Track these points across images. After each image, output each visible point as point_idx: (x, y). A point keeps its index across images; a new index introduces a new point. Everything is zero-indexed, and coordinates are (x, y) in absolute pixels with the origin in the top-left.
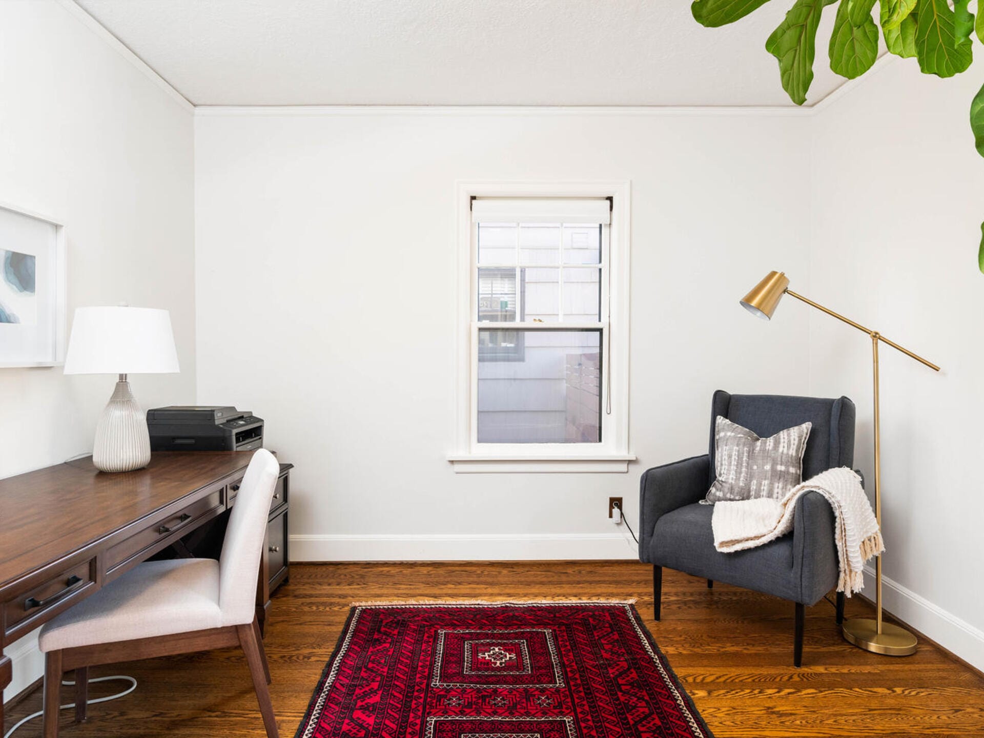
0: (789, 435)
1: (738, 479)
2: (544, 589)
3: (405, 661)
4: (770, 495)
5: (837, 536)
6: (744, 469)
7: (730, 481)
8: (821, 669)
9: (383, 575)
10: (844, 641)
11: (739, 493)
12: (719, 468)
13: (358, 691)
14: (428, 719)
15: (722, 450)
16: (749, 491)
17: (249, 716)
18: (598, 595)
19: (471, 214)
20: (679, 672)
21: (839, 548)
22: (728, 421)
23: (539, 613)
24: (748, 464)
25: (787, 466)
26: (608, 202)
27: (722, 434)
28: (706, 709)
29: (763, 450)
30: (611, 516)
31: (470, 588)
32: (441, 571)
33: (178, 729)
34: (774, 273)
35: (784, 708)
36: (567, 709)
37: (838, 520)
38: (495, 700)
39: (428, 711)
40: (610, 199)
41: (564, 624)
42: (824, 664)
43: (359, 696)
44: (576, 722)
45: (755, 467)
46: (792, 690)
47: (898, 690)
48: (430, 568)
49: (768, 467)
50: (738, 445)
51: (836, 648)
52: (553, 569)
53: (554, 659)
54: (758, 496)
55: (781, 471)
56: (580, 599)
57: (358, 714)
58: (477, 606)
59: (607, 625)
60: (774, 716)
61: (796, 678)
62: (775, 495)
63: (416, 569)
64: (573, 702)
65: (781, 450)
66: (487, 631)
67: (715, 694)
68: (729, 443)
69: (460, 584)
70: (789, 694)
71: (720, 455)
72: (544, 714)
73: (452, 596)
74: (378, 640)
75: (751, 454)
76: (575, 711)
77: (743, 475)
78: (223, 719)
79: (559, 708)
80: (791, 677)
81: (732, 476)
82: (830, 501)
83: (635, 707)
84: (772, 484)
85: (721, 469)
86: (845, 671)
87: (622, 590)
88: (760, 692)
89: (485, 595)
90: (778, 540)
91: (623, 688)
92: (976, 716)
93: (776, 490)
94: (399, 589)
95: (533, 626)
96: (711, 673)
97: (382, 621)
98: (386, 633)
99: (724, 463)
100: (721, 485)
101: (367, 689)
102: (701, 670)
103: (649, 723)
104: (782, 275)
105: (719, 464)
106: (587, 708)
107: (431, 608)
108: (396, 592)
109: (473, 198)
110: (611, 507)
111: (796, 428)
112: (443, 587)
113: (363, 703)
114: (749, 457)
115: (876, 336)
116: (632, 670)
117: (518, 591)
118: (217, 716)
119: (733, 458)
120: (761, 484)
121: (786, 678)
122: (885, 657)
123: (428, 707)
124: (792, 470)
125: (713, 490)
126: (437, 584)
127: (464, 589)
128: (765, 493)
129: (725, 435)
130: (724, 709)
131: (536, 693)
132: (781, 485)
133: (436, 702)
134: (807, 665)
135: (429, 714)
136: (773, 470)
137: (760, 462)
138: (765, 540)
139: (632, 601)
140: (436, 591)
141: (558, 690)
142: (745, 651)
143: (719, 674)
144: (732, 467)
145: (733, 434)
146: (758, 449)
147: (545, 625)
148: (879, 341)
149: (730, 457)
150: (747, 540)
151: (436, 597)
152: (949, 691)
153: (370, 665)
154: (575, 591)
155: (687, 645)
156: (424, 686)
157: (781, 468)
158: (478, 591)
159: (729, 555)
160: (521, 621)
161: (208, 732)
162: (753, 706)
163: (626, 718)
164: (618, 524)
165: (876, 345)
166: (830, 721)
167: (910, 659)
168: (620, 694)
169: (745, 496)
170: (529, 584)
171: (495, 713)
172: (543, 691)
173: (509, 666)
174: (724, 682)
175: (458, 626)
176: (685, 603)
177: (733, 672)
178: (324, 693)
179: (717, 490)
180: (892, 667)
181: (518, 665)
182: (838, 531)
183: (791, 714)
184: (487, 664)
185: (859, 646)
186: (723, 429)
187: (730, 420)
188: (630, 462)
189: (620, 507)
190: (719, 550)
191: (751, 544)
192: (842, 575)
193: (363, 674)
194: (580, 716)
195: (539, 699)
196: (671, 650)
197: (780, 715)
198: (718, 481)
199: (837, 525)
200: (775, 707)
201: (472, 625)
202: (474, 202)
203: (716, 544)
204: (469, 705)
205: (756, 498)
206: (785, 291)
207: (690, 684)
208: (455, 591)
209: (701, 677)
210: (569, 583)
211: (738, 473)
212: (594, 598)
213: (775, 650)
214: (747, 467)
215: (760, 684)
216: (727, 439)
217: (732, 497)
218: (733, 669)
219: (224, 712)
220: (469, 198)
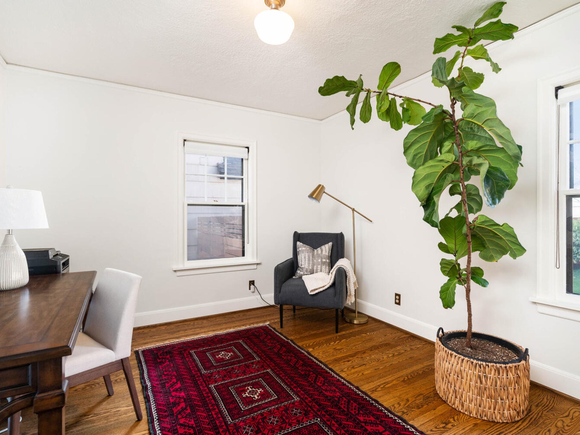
0: (325, 247)
1: (309, 266)
2: (228, 325)
3: (183, 367)
4: (321, 271)
5: (347, 283)
6: (311, 262)
7: (306, 267)
8: (344, 333)
9: (141, 334)
10: (347, 322)
11: (310, 272)
12: (300, 263)
13: (167, 385)
14: (210, 386)
15: (301, 255)
16: (313, 270)
17: (113, 411)
18: (253, 323)
19: (184, 148)
20: (300, 344)
21: (348, 287)
22: (301, 244)
23: (232, 335)
24: (312, 259)
25: (326, 260)
26: (247, 149)
27: (300, 249)
28: (315, 354)
29: (317, 254)
30: (250, 289)
31: (192, 331)
32: (172, 326)
33: (72, 429)
34: (320, 185)
35: (339, 347)
36: (266, 367)
37: (348, 277)
38: (234, 371)
39: (207, 383)
40: (248, 148)
41: (246, 337)
42: (344, 331)
43: (169, 387)
44: (272, 370)
45: (315, 261)
46: (338, 341)
47: (368, 334)
48: (166, 326)
49: (320, 260)
50: (308, 253)
51: (345, 325)
52: (227, 316)
53: (249, 350)
54: (317, 272)
55: (324, 262)
56: (246, 326)
57: (174, 394)
58: (202, 338)
59: (264, 334)
60: (337, 351)
61: (338, 337)
62: (323, 271)
63: (158, 328)
64: (267, 364)
65: (323, 253)
66: (213, 347)
67: (315, 348)
68: (304, 252)
69: (186, 330)
70: (338, 342)
71: (300, 257)
72: (258, 371)
73: (186, 336)
74: (161, 362)
75: (313, 255)
76: (269, 367)
77: (311, 264)
78: (98, 417)
79: (263, 368)
80: (336, 337)
81: (307, 265)
82: (346, 270)
83: (291, 359)
84: (321, 267)
85: (301, 263)
86: (351, 331)
87: (261, 320)
88: (329, 344)
89: (202, 333)
90: (331, 287)
91: (283, 354)
92: (390, 336)
93: (323, 269)
94: (155, 338)
95: (233, 340)
96: (311, 342)
97: (157, 354)
98: (163, 358)
99: (302, 260)
100: (302, 269)
101: (171, 383)
102: (306, 342)
103: (299, 363)
104: (323, 186)
105: (300, 261)
106: (273, 364)
107: (179, 343)
108: (154, 340)
109: (185, 140)
110: (250, 285)
111: (327, 245)
112: (178, 333)
113: (174, 389)
114: (312, 257)
115: (353, 210)
116: (283, 347)
117: (216, 328)
118: (92, 417)
119: (306, 258)
120: (317, 267)
121: (335, 338)
122: (360, 325)
123: (206, 382)
124: (328, 261)
125: (299, 272)
126: (175, 332)
127: (189, 332)
128: (319, 271)
129: (302, 249)
130: (321, 353)
131: (250, 364)
132: (324, 267)
133: (209, 379)
134: (340, 332)
135: (209, 384)
136: (322, 261)
137: (317, 258)
138: (326, 287)
139: (268, 323)
140: (175, 335)
141: (258, 361)
142: (318, 332)
143: (313, 342)
144: (306, 262)
145: (305, 249)
146: (315, 253)
147: (238, 339)
148: (355, 212)
149: (305, 258)
150: (320, 288)
151: (178, 338)
152: (381, 330)
153: (165, 373)
154: (242, 324)
155: (297, 335)
156: (199, 374)
157: (324, 260)
158: (197, 332)
159: (313, 295)
160: (226, 339)
161: (93, 425)
162: (329, 349)
163: (290, 364)
164: (253, 292)
165: (353, 213)
166: (354, 348)
167: (366, 324)
168: (283, 357)
169: (312, 272)
170: (219, 324)
171: (238, 376)
172: (253, 363)
173: (232, 358)
174: (316, 344)
175: (199, 348)
176: (288, 320)
177: (318, 340)
178: (149, 390)
179: (301, 271)
180: (364, 327)
181: (235, 356)
182: (348, 281)
183: (342, 349)
184: (222, 360)
185: (351, 323)
186: (301, 247)
187: (303, 243)
188: (258, 264)
189: (253, 284)
190: (310, 294)
191: (321, 290)
192: (348, 297)
193: (164, 378)
194: (273, 368)
195: (253, 366)
196: (292, 338)
197: (339, 350)
198: (301, 268)
199: (348, 278)
200: (336, 348)
201: (204, 346)
202: (185, 142)
203: (309, 291)
204: (225, 376)
205: (316, 273)
206: (324, 192)
207: (305, 347)
208: (186, 334)
209: (308, 344)
210: (237, 321)
211: (309, 264)
212: (251, 325)
213: (327, 330)
214: (312, 261)
215: (328, 341)
216: (303, 251)
217: (307, 273)
218: (317, 339)
219: (95, 414)
220: (183, 141)
